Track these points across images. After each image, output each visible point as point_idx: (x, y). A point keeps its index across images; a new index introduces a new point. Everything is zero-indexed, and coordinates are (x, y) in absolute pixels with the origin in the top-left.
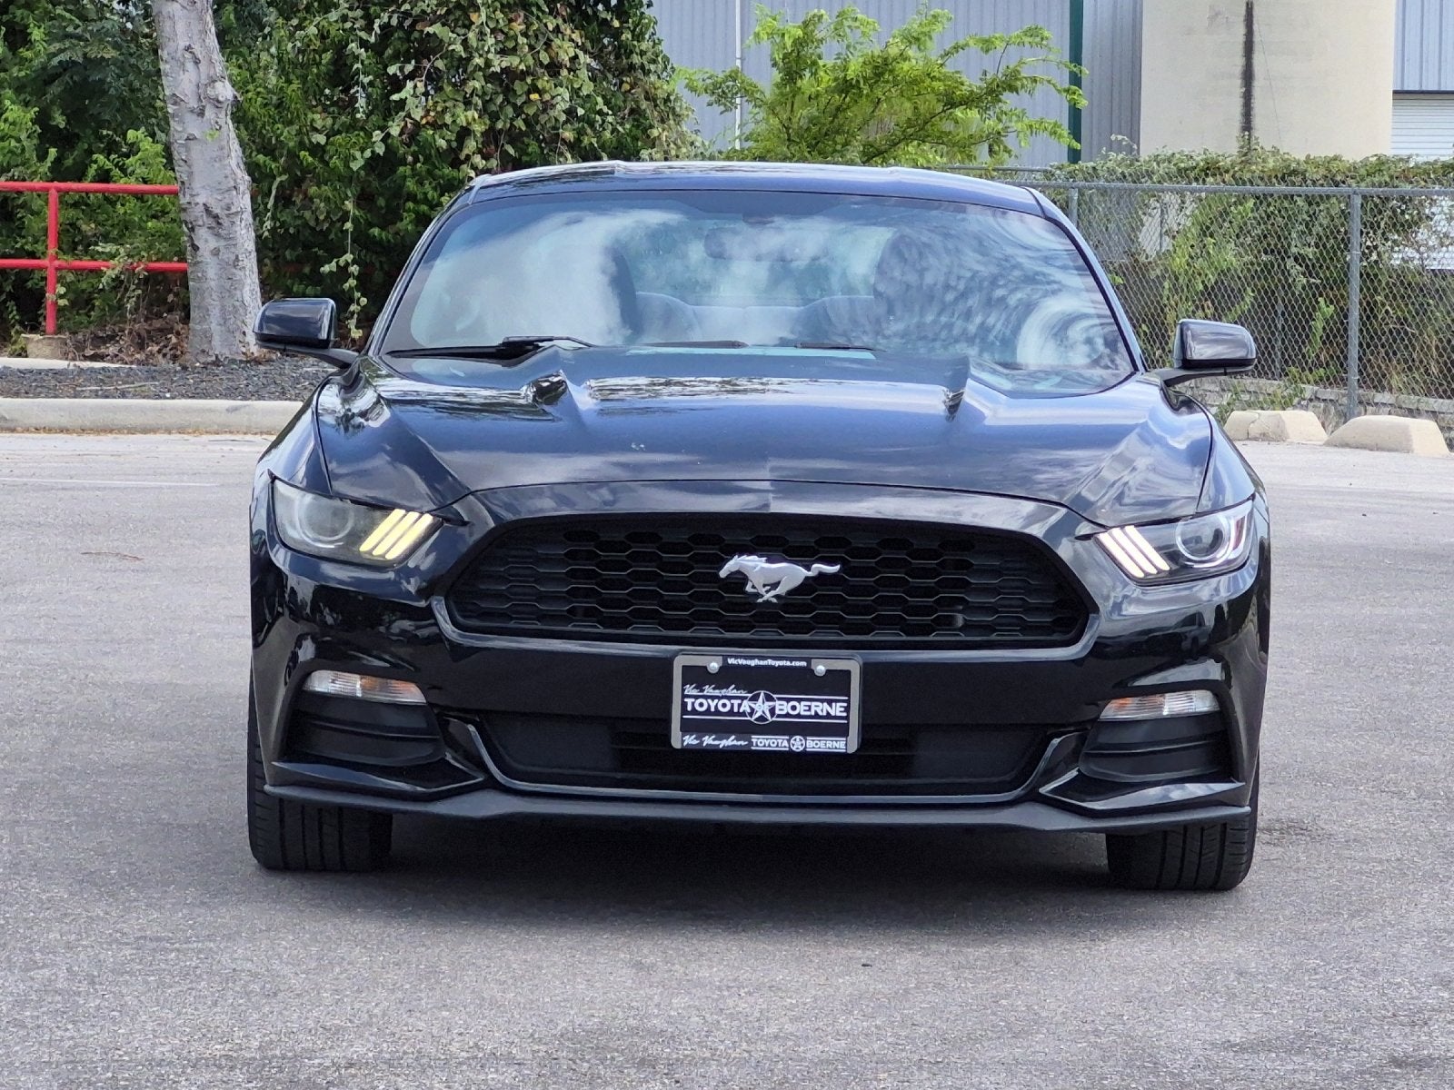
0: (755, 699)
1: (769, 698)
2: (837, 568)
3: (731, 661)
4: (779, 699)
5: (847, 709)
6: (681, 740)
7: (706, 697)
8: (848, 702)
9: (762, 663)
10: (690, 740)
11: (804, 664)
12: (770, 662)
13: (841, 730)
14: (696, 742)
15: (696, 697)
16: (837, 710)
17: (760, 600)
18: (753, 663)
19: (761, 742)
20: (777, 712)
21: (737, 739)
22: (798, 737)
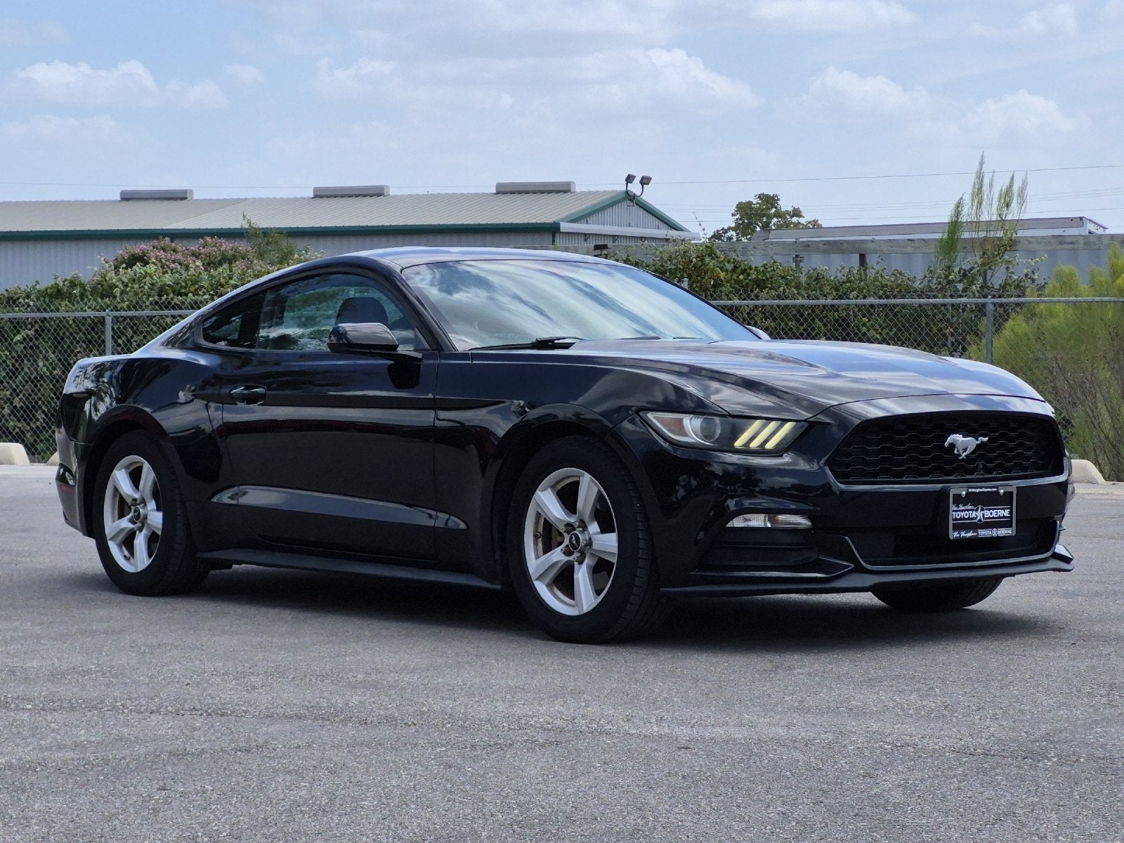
0: (977, 510)
1: (983, 510)
2: (987, 439)
3: (970, 490)
4: (987, 509)
5: (1011, 513)
6: (954, 535)
7: (960, 511)
8: (1011, 509)
9: (981, 490)
10: (956, 534)
11: (995, 490)
12: (984, 490)
13: (1007, 524)
14: (958, 535)
15: (957, 511)
16: (1006, 513)
17: (960, 458)
18: (978, 490)
19: (983, 533)
20: (986, 516)
21: (973, 532)
22: (995, 529)
